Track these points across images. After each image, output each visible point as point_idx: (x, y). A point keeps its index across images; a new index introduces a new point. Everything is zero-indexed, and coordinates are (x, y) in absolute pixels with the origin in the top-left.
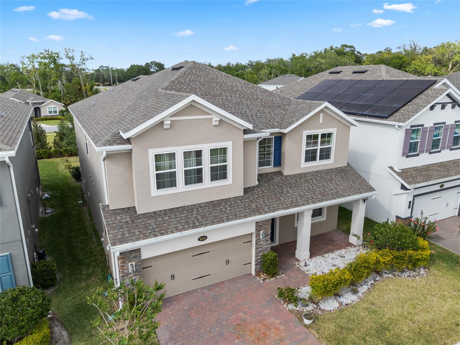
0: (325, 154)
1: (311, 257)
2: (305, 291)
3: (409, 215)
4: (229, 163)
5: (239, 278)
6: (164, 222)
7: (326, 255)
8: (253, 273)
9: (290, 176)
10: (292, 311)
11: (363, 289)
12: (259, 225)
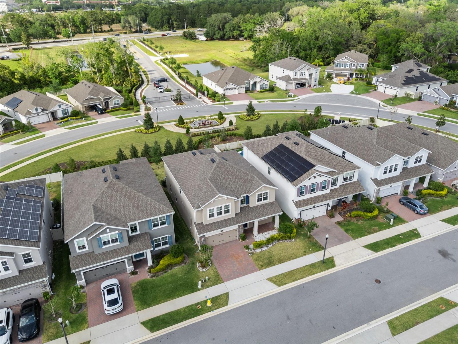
0: (266, 198)
1: (258, 234)
2: (252, 246)
3: (299, 217)
4: (230, 209)
5: (233, 241)
6: (211, 227)
7: (264, 233)
8: (238, 239)
9: (252, 207)
10: (247, 252)
11: (270, 246)
12: (239, 226)
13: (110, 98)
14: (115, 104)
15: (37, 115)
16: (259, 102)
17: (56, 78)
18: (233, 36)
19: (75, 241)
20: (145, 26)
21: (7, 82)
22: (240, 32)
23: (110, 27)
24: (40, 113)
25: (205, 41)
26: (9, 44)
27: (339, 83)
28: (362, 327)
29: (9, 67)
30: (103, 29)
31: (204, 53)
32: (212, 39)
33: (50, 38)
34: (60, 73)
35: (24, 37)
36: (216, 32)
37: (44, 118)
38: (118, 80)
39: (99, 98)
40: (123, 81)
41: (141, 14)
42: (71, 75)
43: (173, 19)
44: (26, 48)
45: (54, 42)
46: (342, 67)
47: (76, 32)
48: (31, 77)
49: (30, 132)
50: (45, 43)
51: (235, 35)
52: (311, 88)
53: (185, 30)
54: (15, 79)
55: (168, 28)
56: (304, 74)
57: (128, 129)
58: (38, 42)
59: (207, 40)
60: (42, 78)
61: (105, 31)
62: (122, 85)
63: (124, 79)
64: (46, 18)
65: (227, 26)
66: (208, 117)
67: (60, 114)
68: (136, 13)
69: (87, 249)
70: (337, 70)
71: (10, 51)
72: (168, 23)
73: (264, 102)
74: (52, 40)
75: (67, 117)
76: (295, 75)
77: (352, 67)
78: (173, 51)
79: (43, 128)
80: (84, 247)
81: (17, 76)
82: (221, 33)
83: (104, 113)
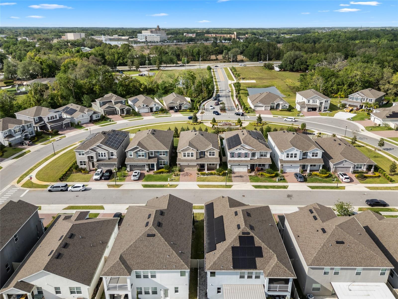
1: (207, 171)
2: (200, 174)
4: (194, 155)
6: (184, 161)
7: (210, 171)
8: (196, 171)
9: (206, 158)
12: (197, 164)
13: (183, 104)
14: (185, 108)
15: (143, 108)
16: (274, 116)
17: (163, 90)
18: (300, 69)
19: (129, 152)
20: (240, 57)
21: (137, 89)
22: (306, 66)
23: (216, 57)
24: (145, 107)
25: (279, 71)
26: (149, 66)
27: (346, 111)
29: (140, 81)
30: (211, 58)
31: (269, 80)
32: (284, 70)
33: (173, 64)
34: (165, 87)
35: (158, 62)
36: (288, 65)
37: (146, 110)
38: (195, 94)
39: (177, 103)
40: (198, 95)
41: (244, 47)
42: (171, 89)
43: (262, 53)
44: (157, 70)
45: (176, 66)
46: (354, 100)
47: (192, 60)
48: (150, 88)
49: (138, 116)
50: (170, 67)
51: (302, 68)
52: (320, 112)
53: (267, 62)
54: (141, 88)
55: (257, 60)
56: (315, 102)
57: (184, 121)
58: (166, 66)
59: (280, 71)
60: (156, 89)
61: (212, 60)
62: (197, 98)
63: (200, 94)
64: (176, 50)
65: (297, 61)
66: (233, 121)
67: (154, 109)
68: (240, 47)
69: (132, 157)
70: (350, 102)
71: (148, 71)
72: (258, 56)
73: (277, 117)
74: (175, 65)
75: (157, 111)
76: (309, 102)
77: (363, 101)
78: (247, 78)
79: (144, 115)
80: (131, 156)
81: (143, 87)
82: (292, 66)
83: (177, 112)
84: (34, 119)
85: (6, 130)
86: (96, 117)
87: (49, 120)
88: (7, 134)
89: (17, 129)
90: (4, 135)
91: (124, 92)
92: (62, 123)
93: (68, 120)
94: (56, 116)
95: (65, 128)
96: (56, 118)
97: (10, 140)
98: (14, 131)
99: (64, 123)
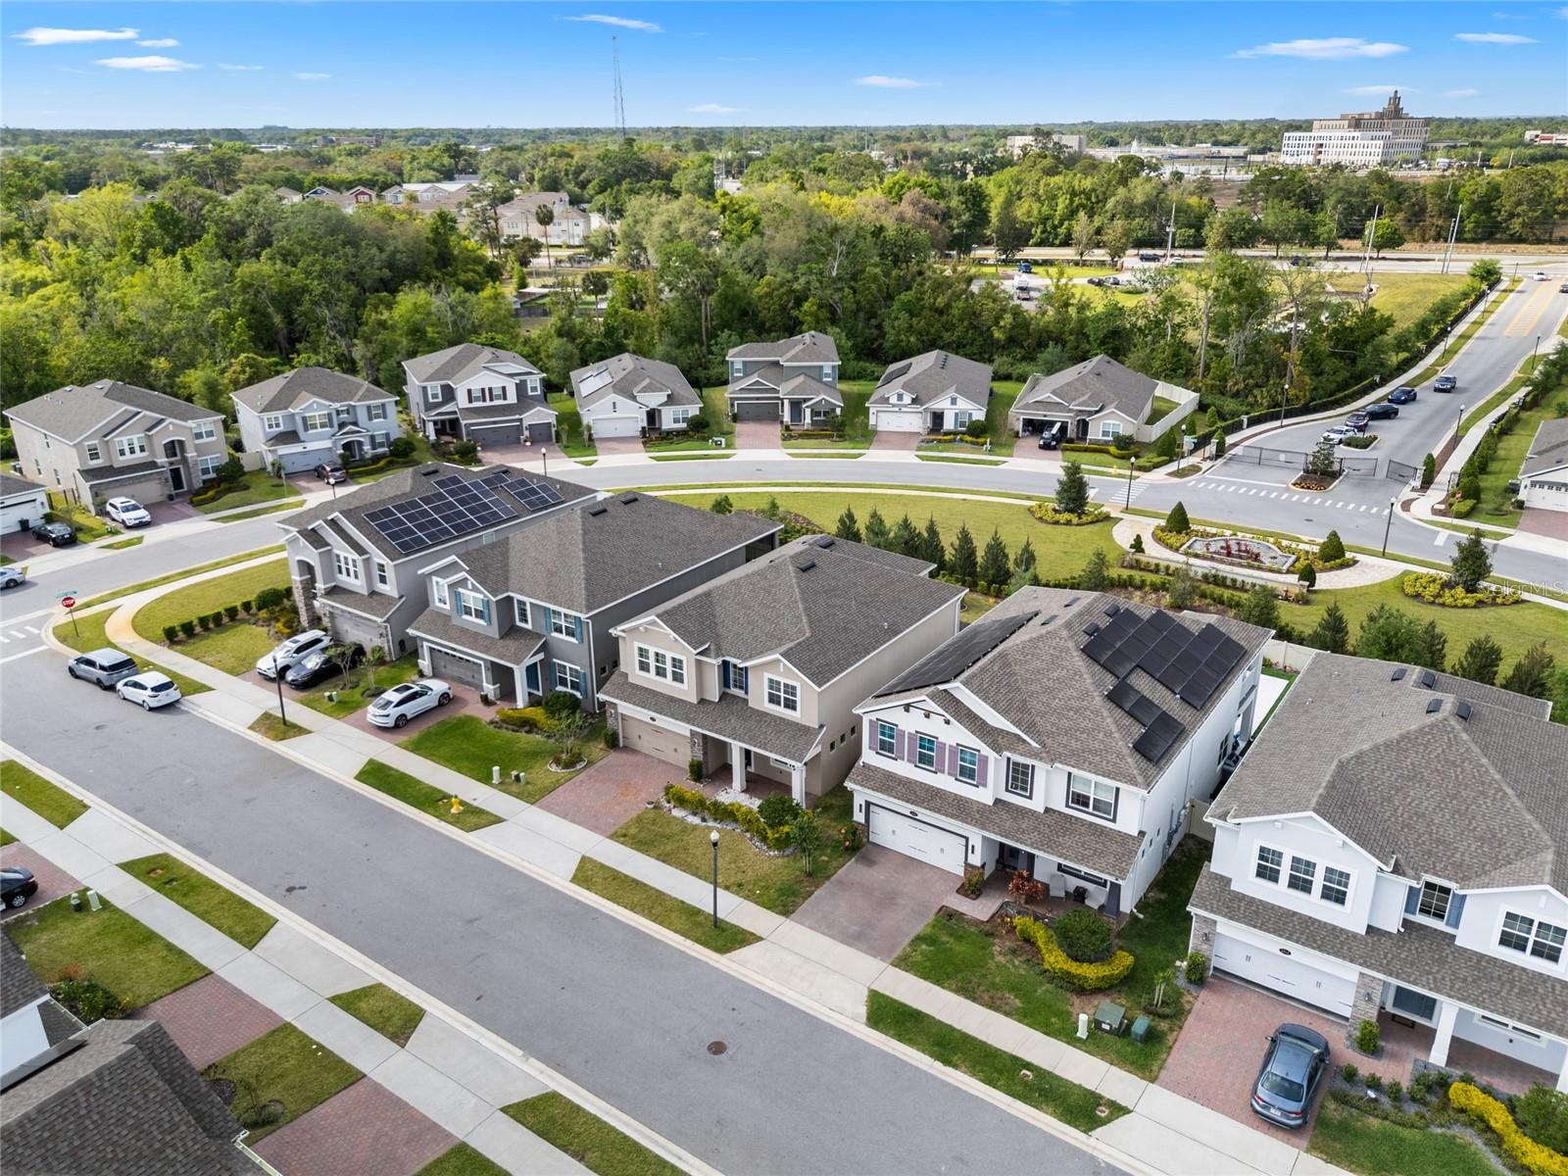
0: (791, 704)
3: (863, 821)
4: (685, 674)
6: (635, 694)
9: (752, 708)
12: (692, 734)
13: (1096, 412)
15: (897, 409)
19: (434, 579)
28: (509, 1046)
37: (912, 421)
57: (1021, 497)
66: (1306, 542)
67: (949, 424)
69: (448, 606)
79: (887, 442)
80: (445, 600)
83: (1054, 448)
84: (425, 389)
85: (280, 414)
86: (676, 421)
87: (470, 401)
88: (282, 429)
89: (317, 414)
90: (268, 430)
91: (912, 339)
92: (521, 420)
93: (548, 414)
94: (504, 388)
95: (528, 444)
96: (505, 398)
97: (280, 453)
98: (304, 419)
99: (526, 423)
